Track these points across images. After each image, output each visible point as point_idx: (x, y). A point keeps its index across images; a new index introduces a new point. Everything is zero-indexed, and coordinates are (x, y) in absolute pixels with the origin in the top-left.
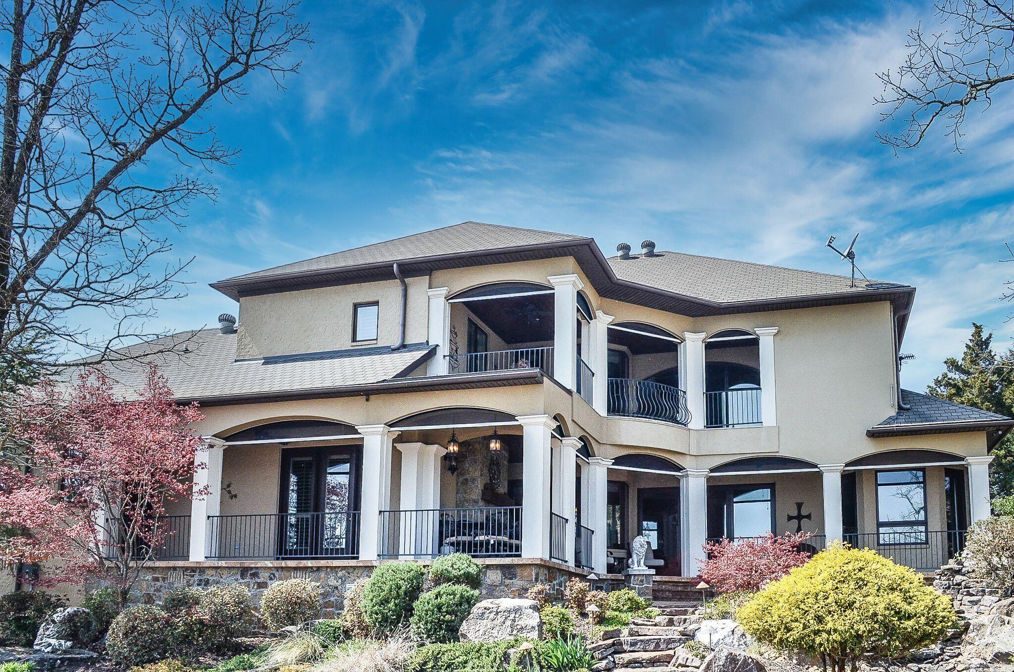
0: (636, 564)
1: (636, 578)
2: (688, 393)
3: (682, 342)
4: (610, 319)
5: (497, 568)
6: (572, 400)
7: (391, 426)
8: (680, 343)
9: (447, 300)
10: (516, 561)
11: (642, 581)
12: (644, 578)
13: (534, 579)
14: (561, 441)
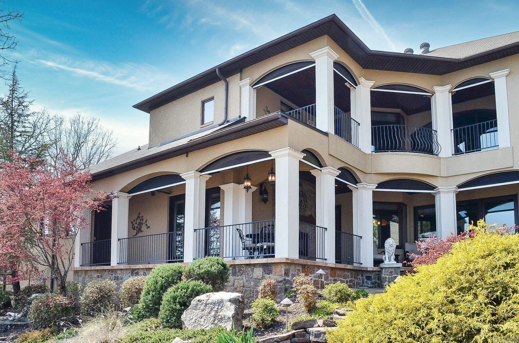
0: (387, 260)
1: (387, 270)
2: (438, 132)
3: (433, 95)
4: (371, 83)
5: (260, 266)
6: (328, 139)
7: (201, 171)
8: (432, 96)
9: (252, 87)
10: (270, 260)
11: (391, 272)
12: (393, 270)
13: (283, 274)
14: (321, 171)
